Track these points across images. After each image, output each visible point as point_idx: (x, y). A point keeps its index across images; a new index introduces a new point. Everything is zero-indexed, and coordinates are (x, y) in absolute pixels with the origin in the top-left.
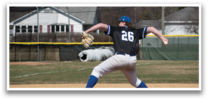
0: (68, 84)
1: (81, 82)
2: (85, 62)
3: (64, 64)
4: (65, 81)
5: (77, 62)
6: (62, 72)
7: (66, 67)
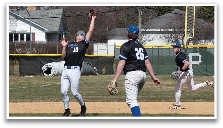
0: (31, 103)
1: (46, 101)
2: (49, 77)
3: (25, 80)
4: (27, 99)
5: (39, 77)
6: (23, 89)
7: (28, 82)
